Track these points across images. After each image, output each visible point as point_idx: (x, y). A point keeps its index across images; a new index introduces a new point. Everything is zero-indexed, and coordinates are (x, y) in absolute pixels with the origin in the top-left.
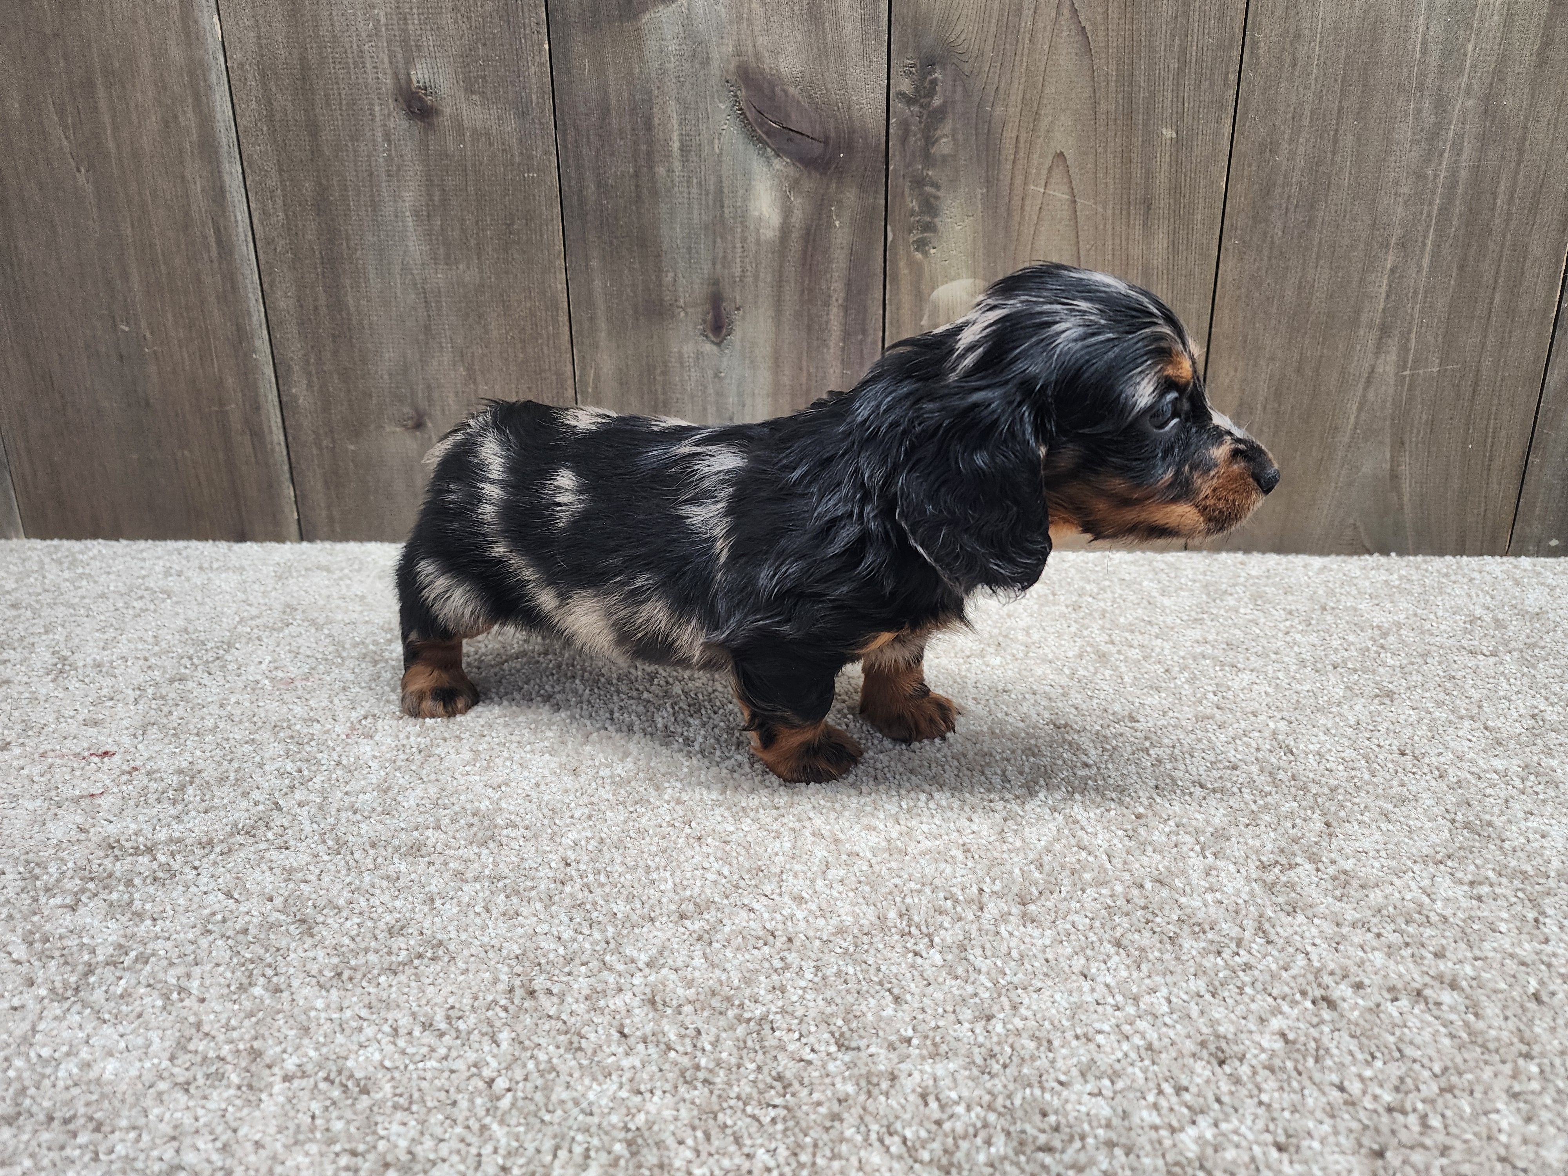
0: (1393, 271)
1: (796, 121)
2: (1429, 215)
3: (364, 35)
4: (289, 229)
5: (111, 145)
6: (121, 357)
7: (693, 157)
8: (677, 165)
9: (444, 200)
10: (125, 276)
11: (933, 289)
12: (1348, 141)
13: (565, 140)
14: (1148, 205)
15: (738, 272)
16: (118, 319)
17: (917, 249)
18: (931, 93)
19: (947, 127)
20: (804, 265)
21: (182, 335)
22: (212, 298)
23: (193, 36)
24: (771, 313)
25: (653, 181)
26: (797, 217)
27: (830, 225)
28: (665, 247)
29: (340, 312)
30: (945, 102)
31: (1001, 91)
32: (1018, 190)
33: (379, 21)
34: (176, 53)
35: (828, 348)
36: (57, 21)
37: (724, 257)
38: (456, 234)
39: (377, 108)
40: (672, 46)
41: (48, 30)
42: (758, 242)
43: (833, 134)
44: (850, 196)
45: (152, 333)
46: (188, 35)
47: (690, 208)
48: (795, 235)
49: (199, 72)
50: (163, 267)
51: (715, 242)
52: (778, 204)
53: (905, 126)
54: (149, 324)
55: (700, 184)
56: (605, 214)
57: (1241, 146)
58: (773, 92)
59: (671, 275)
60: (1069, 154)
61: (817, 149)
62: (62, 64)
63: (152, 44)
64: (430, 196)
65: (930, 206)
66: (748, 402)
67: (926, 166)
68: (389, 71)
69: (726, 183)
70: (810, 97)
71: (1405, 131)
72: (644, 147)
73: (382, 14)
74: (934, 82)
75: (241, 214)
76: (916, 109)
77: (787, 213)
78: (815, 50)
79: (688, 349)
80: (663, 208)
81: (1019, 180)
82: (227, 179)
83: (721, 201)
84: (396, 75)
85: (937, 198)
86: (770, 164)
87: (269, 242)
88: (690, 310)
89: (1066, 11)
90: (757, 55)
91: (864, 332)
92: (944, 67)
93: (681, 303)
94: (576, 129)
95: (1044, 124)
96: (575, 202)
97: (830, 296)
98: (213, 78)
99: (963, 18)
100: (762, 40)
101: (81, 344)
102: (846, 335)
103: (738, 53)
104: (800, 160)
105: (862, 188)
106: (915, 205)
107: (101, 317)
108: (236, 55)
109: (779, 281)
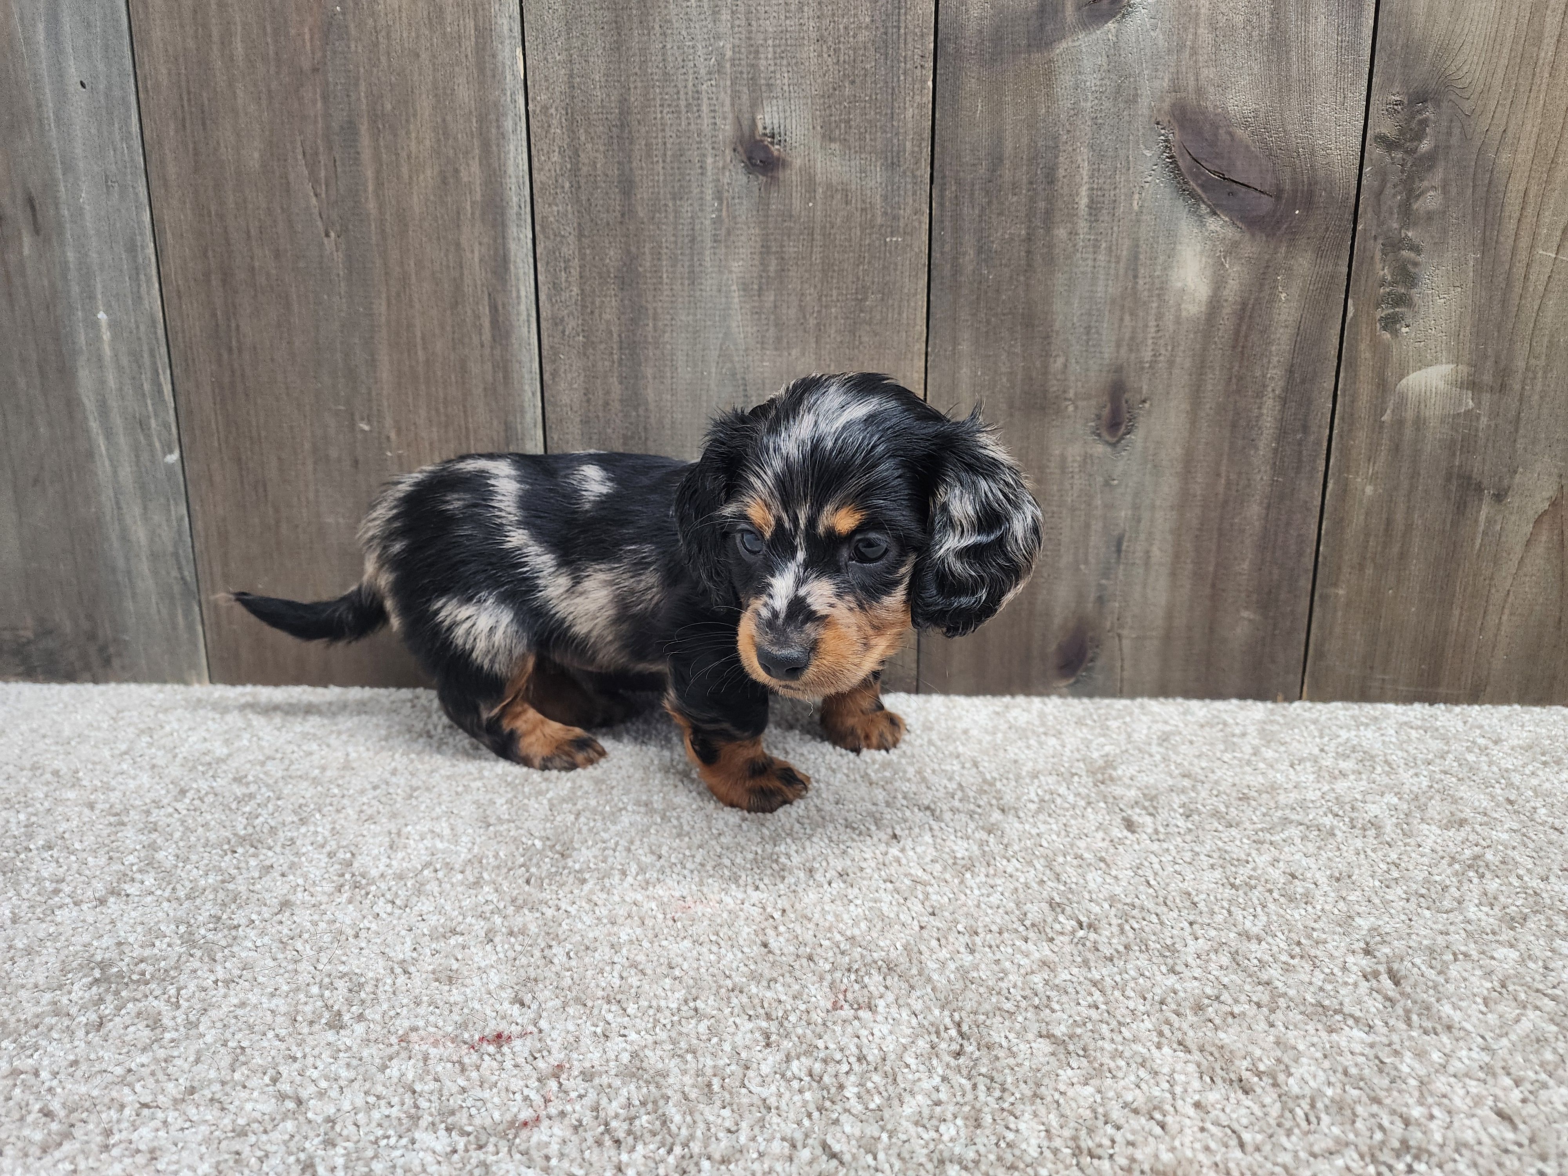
1: (1243, 171)
3: (703, 71)
4: (584, 307)
5: (372, 206)
6: (356, 462)
7: (1104, 216)
8: (1082, 226)
9: (782, 270)
10: (372, 363)
11: (1401, 377)
13: (942, 197)
15: (1147, 355)
16: (357, 417)
17: (1385, 328)
18: (1419, 136)
19: (1437, 176)
20: (1234, 347)
21: (435, 436)
22: (478, 391)
23: (489, 73)
24: (1185, 406)
25: (1050, 246)
26: (1232, 289)
27: (1273, 298)
28: (1057, 325)
29: (636, 408)
30: (1436, 148)
31: (1509, 134)
32: (1523, 255)
33: (723, 55)
34: (464, 93)
35: (1257, 449)
36: (318, 55)
37: (1132, 338)
38: (793, 312)
39: (710, 160)
40: (1091, 81)
41: (306, 65)
42: (1178, 321)
43: (1288, 187)
44: (1304, 262)
45: (399, 432)
46: (482, 70)
47: (1094, 279)
48: (1227, 310)
49: (492, 117)
50: (420, 353)
51: (1122, 319)
52: (1208, 272)
53: (1382, 175)
54: (397, 422)
55: (1110, 249)
56: (984, 287)
58: (1215, 135)
59: (1060, 361)
61: (1266, 204)
62: (319, 104)
63: (435, 82)
64: (764, 265)
65: (1406, 275)
66: (1146, 515)
67: (1405, 225)
68: (730, 116)
69: (1143, 247)
70: (1263, 141)
72: (1042, 205)
73: (729, 46)
74: (1424, 123)
75: (526, 290)
76: (1398, 155)
77: (1218, 283)
78: (1275, 83)
79: (1074, 452)
80: (1060, 278)
81: (1525, 241)
82: (512, 246)
83: (1135, 270)
84: (738, 121)
85: (1416, 264)
86: (1202, 224)
87: (557, 322)
88: (1080, 403)
90: (1199, 91)
91: (1305, 429)
92: (1438, 106)
93: (1071, 394)
94: (958, 182)
95: (1560, 176)
97: (1265, 386)
98: (509, 124)
99: (1467, 45)
100: (1208, 73)
101: (307, 446)
102: (1282, 433)
103: (1175, 88)
104: (1243, 219)
105: (1320, 253)
106: (1386, 273)
107: (337, 413)
108: (540, 97)
109: (1201, 367)
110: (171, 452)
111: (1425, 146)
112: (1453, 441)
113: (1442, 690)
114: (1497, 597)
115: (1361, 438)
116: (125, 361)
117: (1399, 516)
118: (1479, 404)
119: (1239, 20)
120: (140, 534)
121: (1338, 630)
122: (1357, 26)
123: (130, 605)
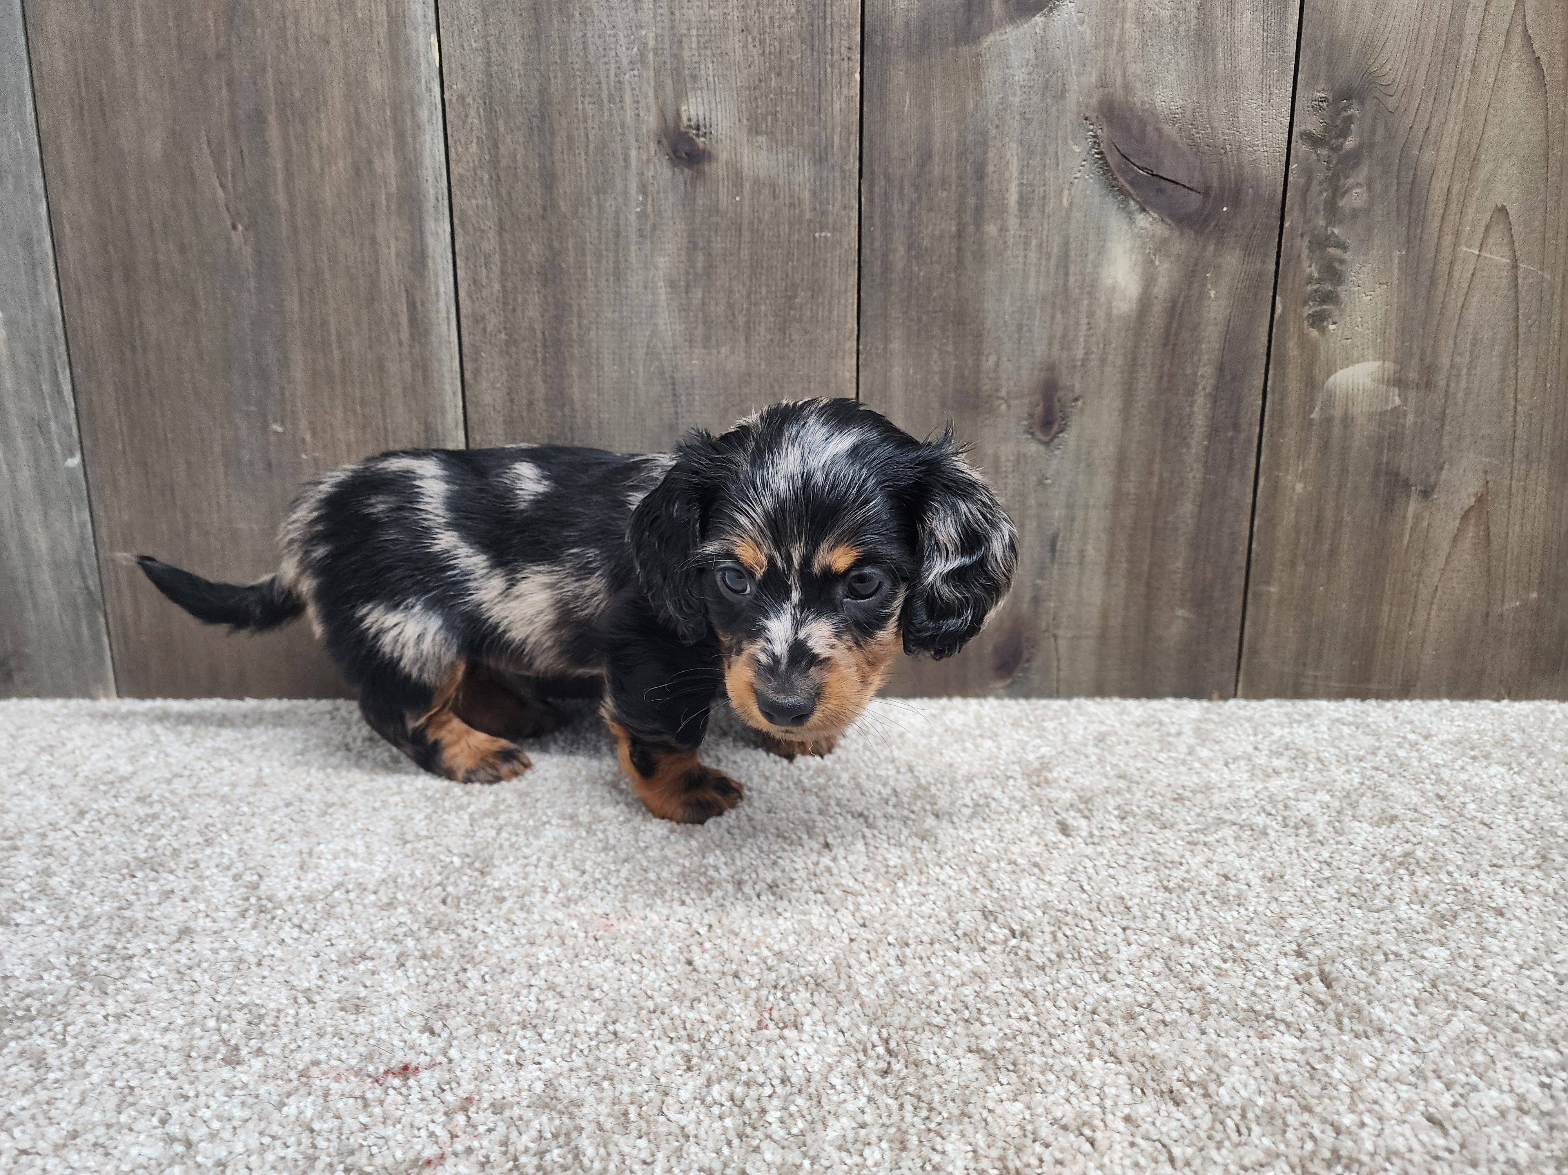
1: (1171, 168)
3: (625, 61)
4: (506, 304)
5: (281, 198)
6: (270, 465)
7: (1035, 212)
8: (1013, 222)
9: (710, 267)
10: (285, 362)
11: (1329, 374)
13: (871, 191)
15: (1080, 353)
16: (270, 417)
17: (1312, 325)
18: (1344, 133)
19: (1363, 174)
20: (1165, 345)
21: (352, 438)
22: (397, 391)
23: (402, 61)
24: (1118, 404)
25: (981, 243)
26: (1162, 286)
27: (1203, 296)
28: (989, 324)
29: (562, 407)
30: (1361, 146)
31: (1432, 133)
32: (1446, 252)
33: (646, 45)
34: (378, 81)
35: (1189, 446)
36: (223, 40)
37: (1064, 336)
38: (721, 309)
39: (633, 153)
40: (1020, 75)
41: (210, 51)
42: (1109, 317)
43: (1215, 184)
44: (1232, 260)
45: (314, 434)
46: (395, 58)
47: (1025, 276)
48: (1157, 309)
49: (407, 107)
50: (336, 352)
51: (1053, 317)
52: (1139, 270)
53: (1308, 173)
54: (311, 423)
55: (1040, 246)
56: (915, 284)
58: (1143, 132)
59: (993, 359)
60: (1513, 210)
61: (1194, 201)
62: (224, 92)
63: (346, 71)
64: (691, 261)
65: (1333, 272)
66: (1080, 514)
67: (1331, 222)
68: (654, 109)
69: (1073, 245)
70: (1190, 137)
72: (971, 201)
73: (651, 35)
74: (1349, 120)
75: (445, 286)
76: (1324, 152)
77: (1149, 281)
78: (1201, 80)
79: (1007, 451)
80: (991, 275)
81: (1448, 239)
82: (430, 241)
83: (1066, 267)
84: (662, 113)
85: (1342, 261)
86: (1132, 221)
87: (478, 319)
88: (1014, 402)
89: (1517, 38)
90: (1127, 87)
91: (1236, 427)
92: (1362, 103)
93: (1003, 393)
94: (888, 177)
95: (1483, 173)
96: (877, 267)
97: (1195, 384)
98: (423, 114)
99: (1390, 42)
100: (1135, 68)
101: (217, 449)
102: (1213, 431)
103: (1103, 84)
104: (1171, 216)
105: (1247, 250)
106: (1313, 270)
107: (248, 415)
108: (457, 86)
109: (1132, 365)
110: (72, 455)
111: (1350, 143)
112: (1381, 439)
113: (1374, 686)
114: (1425, 593)
115: (1291, 435)
116: (21, 360)
117: (1329, 514)
118: (1405, 401)
119: (1166, 14)
120: (40, 542)
121: (1271, 627)
122: (1282, 23)
123: (31, 616)
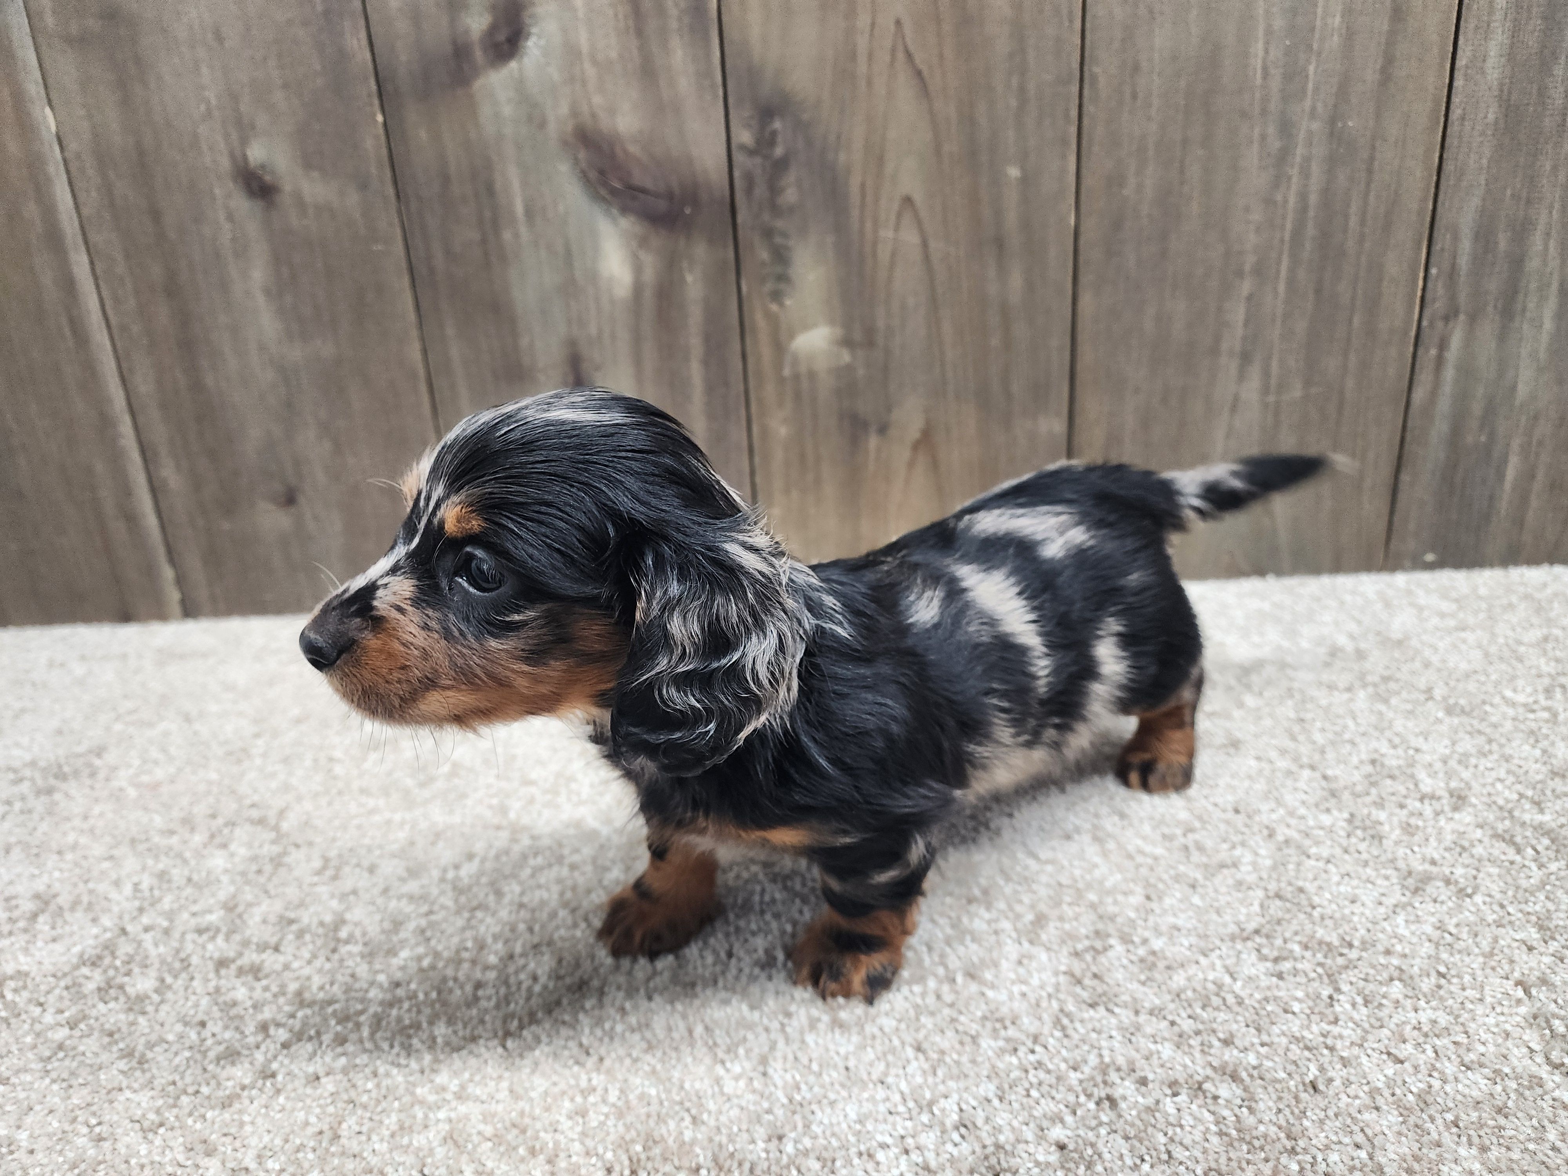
0: (1249, 298)
1: (639, 178)
2: (1282, 241)
3: (196, 117)
4: (142, 315)
7: (539, 221)
8: (523, 230)
9: (294, 277)
11: (792, 339)
12: (1194, 171)
13: (408, 211)
14: (1000, 243)
15: (594, 332)
17: (772, 301)
18: (772, 144)
19: (792, 176)
20: (660, 322)
21: (47, 425)
22: (73, 387)
23: (27, 128)
25: (501, 248)
26: (649, 275)
27: (683, 280)
28: (519, 311)
29: (200, 393)
30: (787, 152)
31: (843, 138)
32: (869, 235)
33: (210, 103)
34: (13, 147)
35: (694, 402)
37: (579, 318)
38: (309, 309)
39: (217, 189)
40: (507, 110)
42: (612, 302)
43: (676, 189)
44: (700, 250)
45: (19, 425)
46: (22, 128)
47: (541, 272)
48: (648, 292)
49: (38, 165)
51: (568, 304)
52: (629, 263)
53: (749, 178)
55: (548, 246)
56: (456, 282)
57: (1088, 181)
58: (613, 151)
59: (527, 339)
60: (918, 198)
61: (662, 205)
64: (278, 273)
65: (781, 256)
67: (774, 217)
68: (226, 153)
69: (574, 245)
70: (651, 154)
71: (1251, 157)
72: (488, 214)
73: (213, 95)
74: (774, 133)
75: (92, 303)
76: (758, 160)
77: (638, 272)
78: (652, 107)
80: (513, 273)
81: (869, 225)
82: (75, 266)
83: (571, 263)
84: (232, 155)
85: (788, 248)
86: (616, 224)
87: (124, 328)
88: (549, 372)
89: (901, 56)
90: (594, 115)
91: (726, 383)
92: (782, 117)
93: (542, 365)
94: (419, 198)
95: (889, 168)
96: (425, 272)
97: (689, 352)
98: (51, 170)
99: (797, 65)
100: (598, 101)
102: (710, 388)
103: (575, 113)
105: (711, 242)
106: (766, 256)
108: (73, 146)
109: (637, 340)
111: (779, 151)
112: (840, 389)
115: (770, 390)
117: (809, 451)
118: (854, 358)
119: (614, 55)
122: (708, 55)
